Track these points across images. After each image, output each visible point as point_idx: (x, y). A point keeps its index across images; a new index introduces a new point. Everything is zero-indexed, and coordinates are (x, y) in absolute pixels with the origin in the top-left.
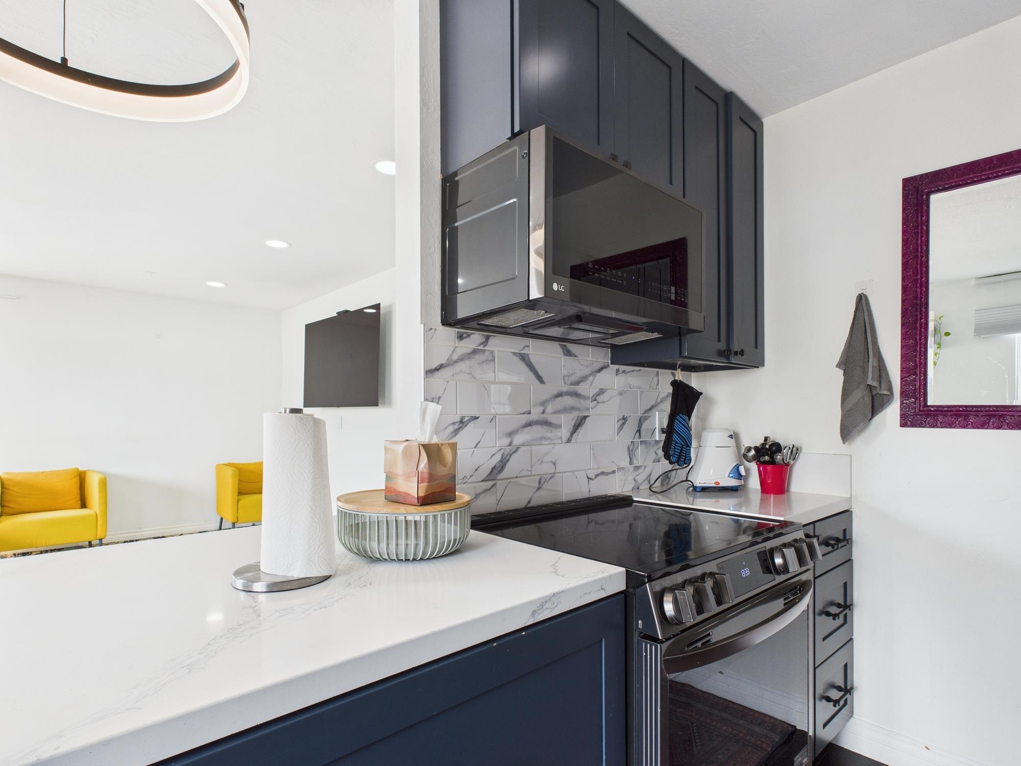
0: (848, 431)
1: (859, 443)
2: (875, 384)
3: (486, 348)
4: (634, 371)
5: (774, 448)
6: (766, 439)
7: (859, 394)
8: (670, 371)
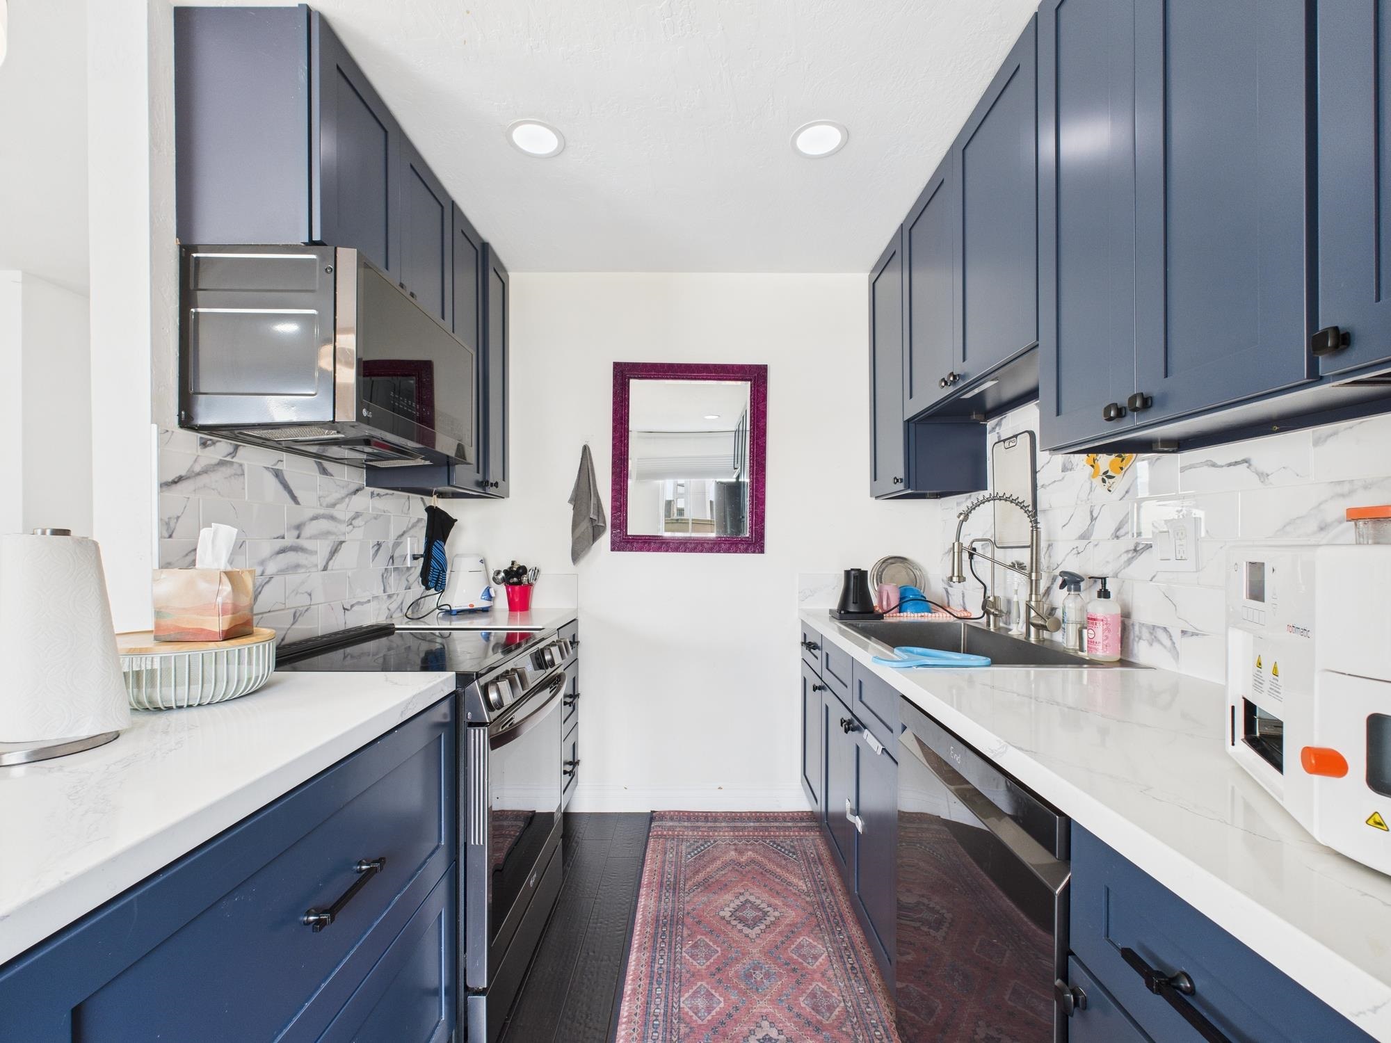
0: (576, 556)
1: (583, 562)
2: (595, 517)
3: (234, 460)
4: (387, 494)
5: (521, 571)
6: (513, 563)
7: (585, 526)
8: (419, 496)
